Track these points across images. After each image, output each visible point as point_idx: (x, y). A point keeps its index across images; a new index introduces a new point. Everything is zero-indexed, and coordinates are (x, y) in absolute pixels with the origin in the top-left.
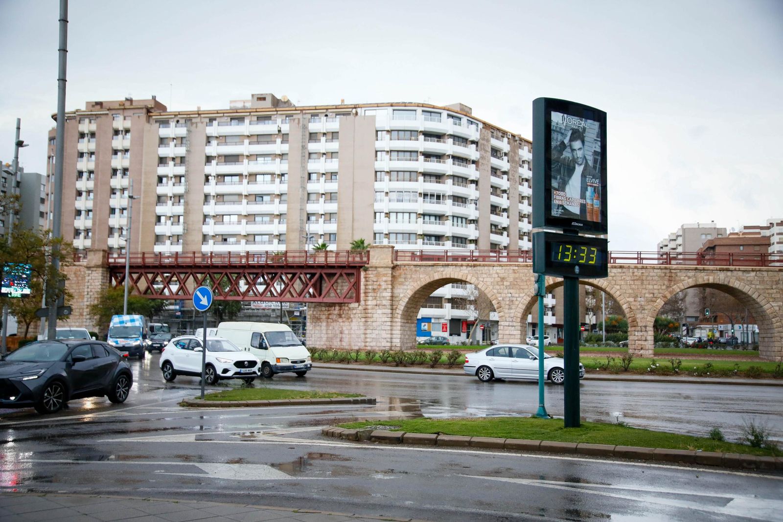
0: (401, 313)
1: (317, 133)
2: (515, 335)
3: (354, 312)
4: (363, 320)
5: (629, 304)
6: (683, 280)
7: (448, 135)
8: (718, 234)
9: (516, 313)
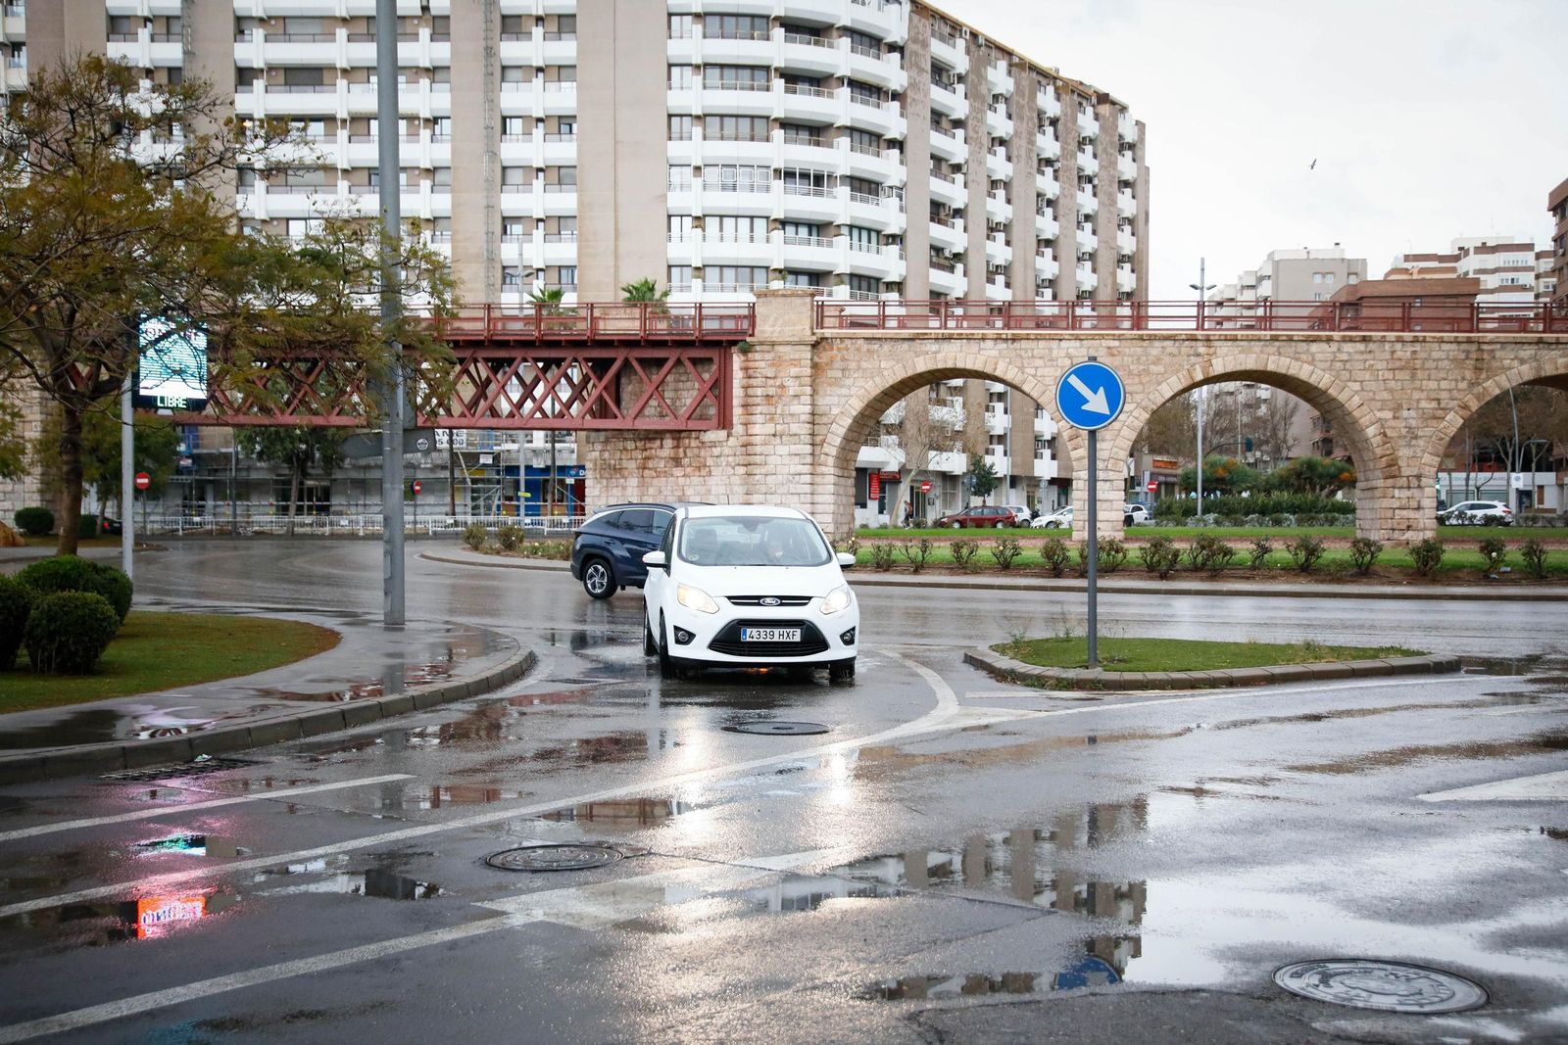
0: (834, 453)
1: (520, 16)
2: (1111, 501)
3: (716, 451)
4: (742, 470)
5: (1383, 426)
6: (1510, 369)
7: (838, 28)
8: (1349, 274)
9: (1115, 450)
